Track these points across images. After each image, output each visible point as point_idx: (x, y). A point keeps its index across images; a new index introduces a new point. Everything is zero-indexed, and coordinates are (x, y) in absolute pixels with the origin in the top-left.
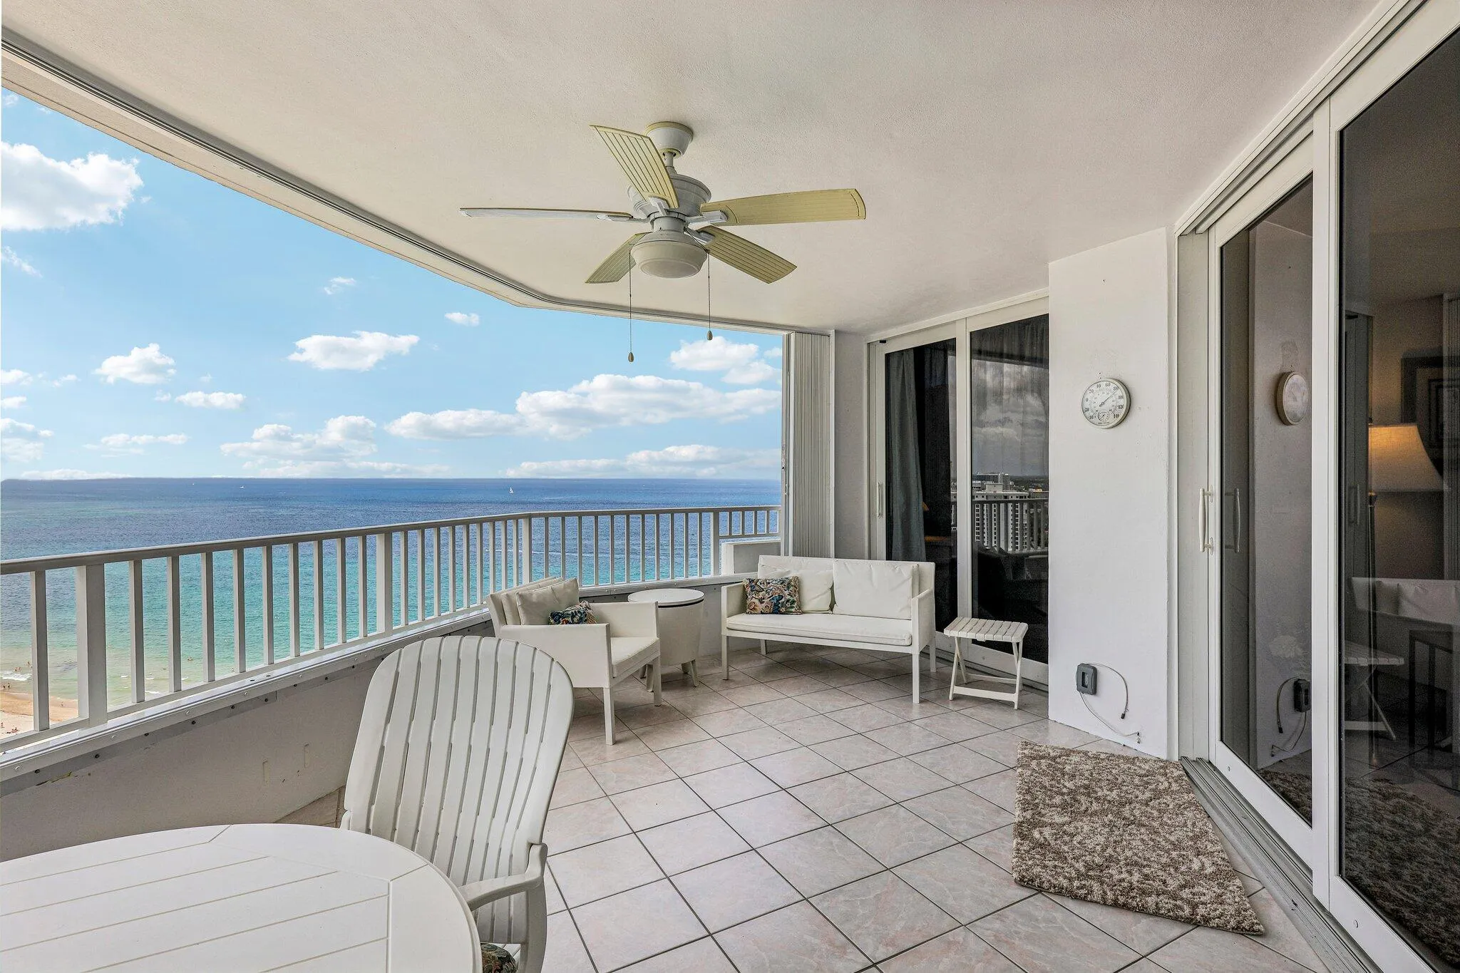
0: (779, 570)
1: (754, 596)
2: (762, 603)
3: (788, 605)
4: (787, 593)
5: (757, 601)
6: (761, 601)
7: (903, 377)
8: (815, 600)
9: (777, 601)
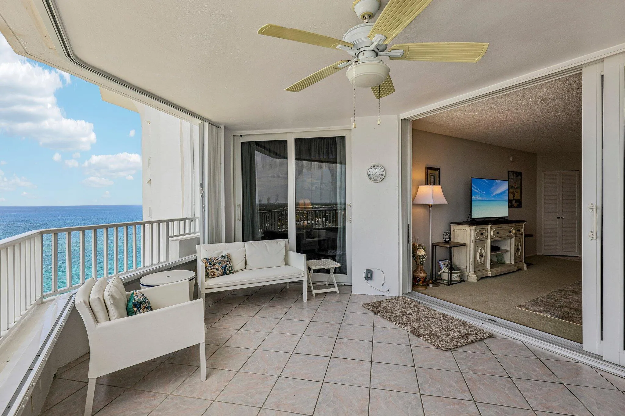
0: (216, 252)
1: (212, 267)
2: (218, 270)
3: (230, 269)
4: (228, 263)
5: (215, 270)
6: (217, 269)
7: (251, 154)
8: (239, 264)
9: (225, 268)
